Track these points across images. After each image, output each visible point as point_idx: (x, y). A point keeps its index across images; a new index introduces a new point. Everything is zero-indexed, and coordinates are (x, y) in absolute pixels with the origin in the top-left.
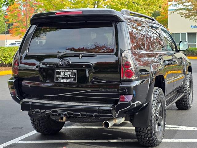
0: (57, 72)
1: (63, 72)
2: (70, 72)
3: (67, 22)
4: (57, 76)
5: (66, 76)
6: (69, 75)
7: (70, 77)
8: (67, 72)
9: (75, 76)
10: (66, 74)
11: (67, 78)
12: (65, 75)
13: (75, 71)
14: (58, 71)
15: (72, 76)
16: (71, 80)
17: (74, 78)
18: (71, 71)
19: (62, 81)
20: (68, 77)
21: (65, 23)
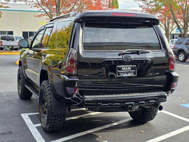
0: (118, 68)
1: (123, 67)
2: (130, 68)
3: (126, 22)
4: (119, 71)
5: (127, 71)
6: (130, 70)
7: (130, 72)
8: (127, 67)
9: (134, 71)
10: (127, 69)
11: (127, 73)
12: (125, 70)
13: (135, 66)
14: (120, 66)
15: (132, 71)
16: (131, 74)
17: (134, 72)
18: (131, 66)
19: (124, 75)
20: (129, 72)
21: (125, 23)
